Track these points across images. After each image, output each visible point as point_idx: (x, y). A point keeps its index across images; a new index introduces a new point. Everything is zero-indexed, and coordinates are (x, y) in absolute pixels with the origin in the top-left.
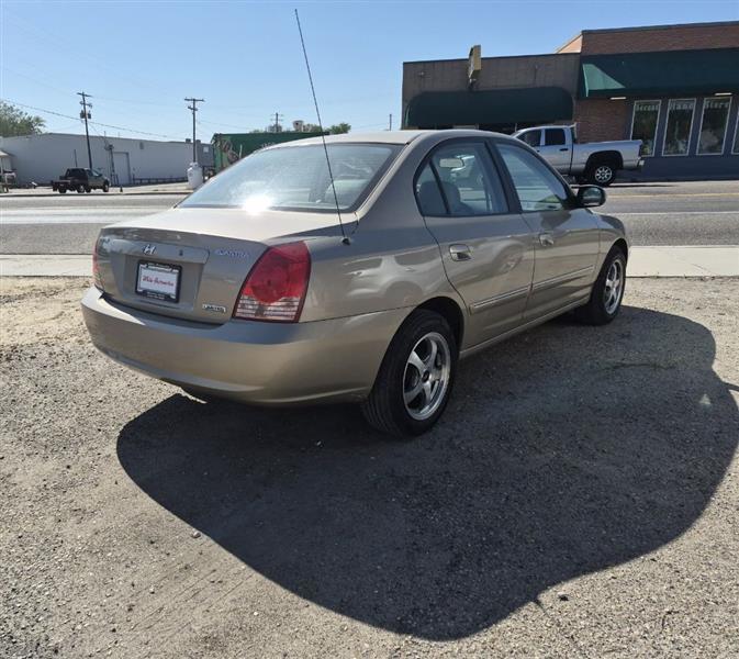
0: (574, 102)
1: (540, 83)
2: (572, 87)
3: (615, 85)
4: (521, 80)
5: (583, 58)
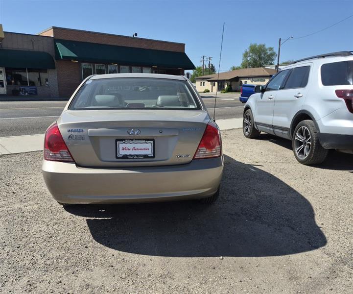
0: (55, 61)
1: (36, 49)
2: (53, 54)
3: (74, 55)
4: (26, 46)
5: (55, 40)
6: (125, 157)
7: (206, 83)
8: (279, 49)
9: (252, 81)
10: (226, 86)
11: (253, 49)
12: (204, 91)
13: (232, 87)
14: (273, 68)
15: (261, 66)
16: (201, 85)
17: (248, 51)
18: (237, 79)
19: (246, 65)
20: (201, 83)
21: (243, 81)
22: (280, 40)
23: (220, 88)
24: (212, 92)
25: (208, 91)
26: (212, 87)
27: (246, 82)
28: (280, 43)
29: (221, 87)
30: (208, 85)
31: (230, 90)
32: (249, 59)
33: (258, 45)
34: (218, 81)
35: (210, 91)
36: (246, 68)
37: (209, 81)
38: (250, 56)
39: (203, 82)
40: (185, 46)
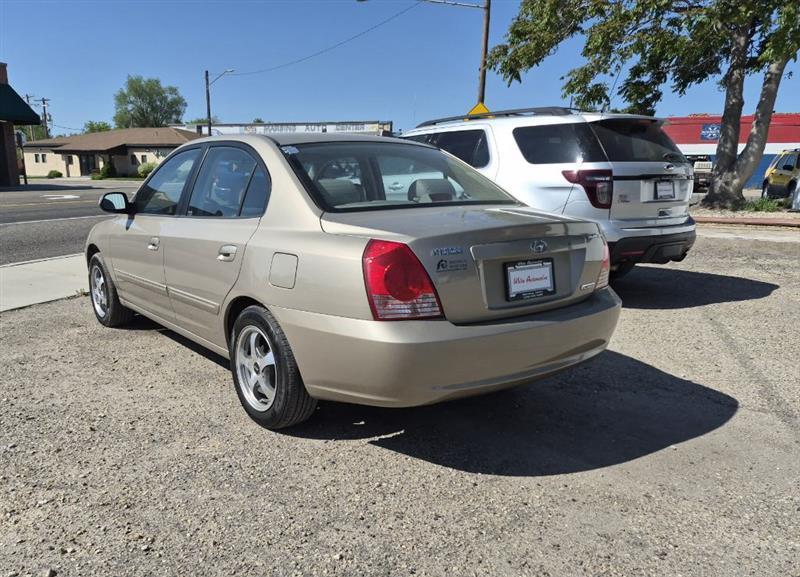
6: (519, 296)
7: (50, 156)
8: (208, 92)
9: (158, 156)
10: (101, 165)
11: (137, 89)
12: (46, 174)
13: (116, 166)
14: (191, 130)
15: (157, 124)
16: (37, 161)
17: (125, 91)
18: (124, 150)
19: (124, 122)
20: (37, 156)
21: (139, 155)
22: (207, 75)
23: (87, 168)
24: (68, 176)
25: (60, 175)
26: (67, 166)
27: (144, 158)
28: (207, 80)
29: (88, 166)
30: (55, 162)
31: (111, 173)
32: (130, 107)
33: (145, 79)
34: (79, 153)
35: (65, 174)
36: (127, 127)
37: (56, 152)
38: (131, 102)
39: (40, 155)
40: (7, 69)
